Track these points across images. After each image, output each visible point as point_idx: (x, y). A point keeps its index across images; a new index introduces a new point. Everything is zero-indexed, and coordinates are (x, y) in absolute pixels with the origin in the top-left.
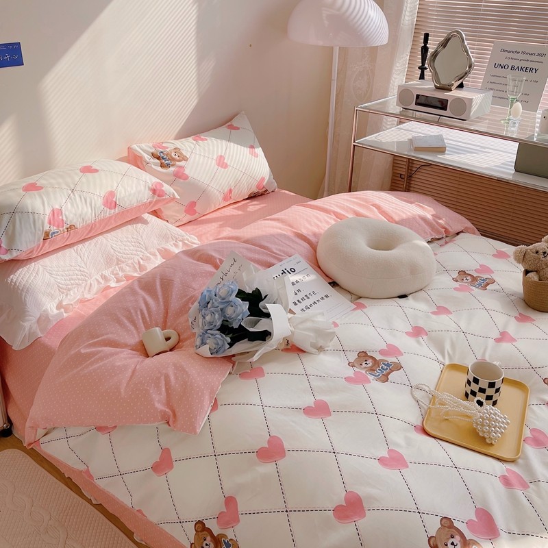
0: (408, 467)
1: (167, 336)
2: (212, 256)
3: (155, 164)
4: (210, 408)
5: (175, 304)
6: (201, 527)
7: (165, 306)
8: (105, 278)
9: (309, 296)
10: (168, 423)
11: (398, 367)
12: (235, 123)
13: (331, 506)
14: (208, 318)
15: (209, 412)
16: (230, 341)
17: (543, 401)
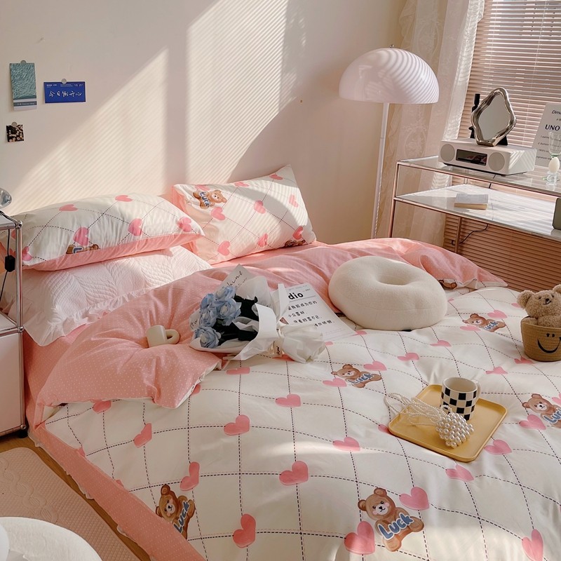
0: (359, 450)
1: (170, 334)
3: (195, 203)
4: (191, 390)
5: (181, 308)
6: (166, 491)
7: (172, 310)
9: (311, 318)
10: (153, 400)
11: (379, 378)
12: (278, 174)
13: (279, 471)
14: (204, 315)
15: (189, 393)
16: (220, 337)
17: (515, 420)
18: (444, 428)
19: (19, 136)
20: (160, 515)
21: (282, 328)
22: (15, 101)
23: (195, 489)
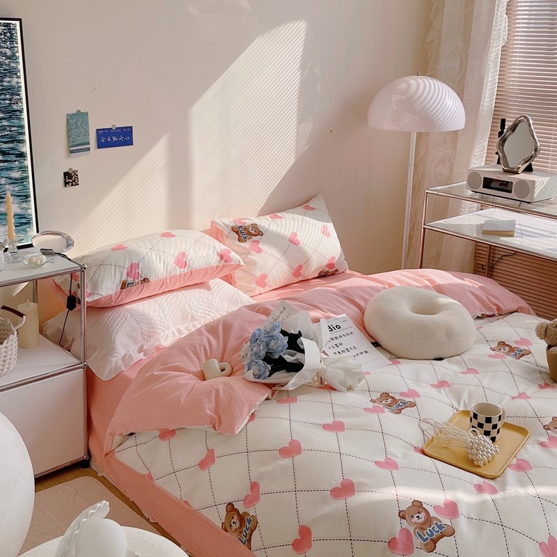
0: (398, 469)
1: (223, 368)
2: (268, 309)
3: (233, 237)
4: (248, 418)
5: (232, 343)
6: (231, 508)
7: (224, 345)
8: (180, 332)
9: (349, 349)
10: (214, 427)
11: (413, 405)
12: (311, 204)
13: (330, 488)
14: (255, 349)
15: (246, 421)
16: (270, 369)
17: (538, 441)
18: (472, 449)
19: (74, 181)
20: (226, 530)
21: (324, 359)
22: (71, 149)
23: (257, 506)
